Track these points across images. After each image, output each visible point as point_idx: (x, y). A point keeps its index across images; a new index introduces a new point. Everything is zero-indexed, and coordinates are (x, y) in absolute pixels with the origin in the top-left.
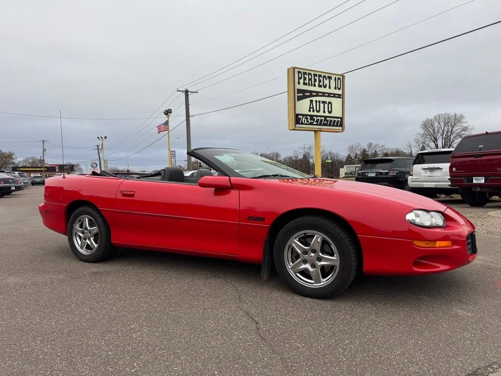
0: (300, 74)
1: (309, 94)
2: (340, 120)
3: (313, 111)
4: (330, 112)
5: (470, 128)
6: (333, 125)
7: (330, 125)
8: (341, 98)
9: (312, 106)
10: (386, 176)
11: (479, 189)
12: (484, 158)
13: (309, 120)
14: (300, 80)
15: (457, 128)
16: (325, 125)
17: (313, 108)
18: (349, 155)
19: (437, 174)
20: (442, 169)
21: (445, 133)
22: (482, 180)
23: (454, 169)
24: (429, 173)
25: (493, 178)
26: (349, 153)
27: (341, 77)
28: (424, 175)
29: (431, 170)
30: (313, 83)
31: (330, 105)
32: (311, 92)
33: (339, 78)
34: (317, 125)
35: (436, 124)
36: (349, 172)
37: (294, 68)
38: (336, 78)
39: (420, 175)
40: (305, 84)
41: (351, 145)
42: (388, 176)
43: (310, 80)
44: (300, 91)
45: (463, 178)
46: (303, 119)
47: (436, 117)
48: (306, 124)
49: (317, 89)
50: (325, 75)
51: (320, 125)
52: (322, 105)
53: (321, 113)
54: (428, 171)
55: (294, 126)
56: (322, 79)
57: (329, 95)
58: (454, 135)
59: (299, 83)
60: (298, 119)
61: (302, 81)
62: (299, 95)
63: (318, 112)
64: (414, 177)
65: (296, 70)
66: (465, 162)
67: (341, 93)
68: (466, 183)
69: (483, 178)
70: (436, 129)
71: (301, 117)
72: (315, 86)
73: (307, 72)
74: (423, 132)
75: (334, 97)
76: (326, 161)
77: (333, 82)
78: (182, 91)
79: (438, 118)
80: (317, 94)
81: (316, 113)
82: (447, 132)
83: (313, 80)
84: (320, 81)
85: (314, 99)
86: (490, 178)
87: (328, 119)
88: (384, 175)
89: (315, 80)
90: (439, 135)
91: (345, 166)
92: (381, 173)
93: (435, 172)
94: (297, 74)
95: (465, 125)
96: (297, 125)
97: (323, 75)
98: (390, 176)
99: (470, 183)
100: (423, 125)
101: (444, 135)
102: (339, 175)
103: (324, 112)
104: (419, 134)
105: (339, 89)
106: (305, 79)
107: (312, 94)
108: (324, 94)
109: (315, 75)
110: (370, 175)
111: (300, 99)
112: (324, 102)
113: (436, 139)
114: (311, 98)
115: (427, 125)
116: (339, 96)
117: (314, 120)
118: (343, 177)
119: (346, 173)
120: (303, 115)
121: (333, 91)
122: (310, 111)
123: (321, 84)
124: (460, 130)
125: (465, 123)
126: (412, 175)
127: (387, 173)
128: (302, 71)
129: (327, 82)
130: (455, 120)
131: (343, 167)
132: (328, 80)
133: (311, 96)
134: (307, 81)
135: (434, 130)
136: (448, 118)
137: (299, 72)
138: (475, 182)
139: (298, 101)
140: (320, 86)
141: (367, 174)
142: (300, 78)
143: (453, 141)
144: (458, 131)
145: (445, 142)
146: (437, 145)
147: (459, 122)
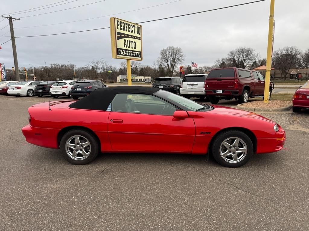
0: (118, 22)
1: (123, 36)
2: (140, 53)
3: (126, 47)
4: (135, 48)
5: (184, 55)
6: (137, 57)
7: (135, 56)
8: (140, 39)
9: (125, 44)
10: (168, 88)
11: (219, 96)
12: (222, 81)
13: (124, 52)
14: (118, 26)
15: (178, 55)
16: (133, 56)
17: (126, 45)
18: (121, 68)
19: (195, 87)
20: (197, 85)
21: (172, 58)
22: (221, 92)
23: (207, 86)
24: (191, 87)
25: (227, 91)
26: (121, 67)
27: (140, 27)
28: (188, 88)
29: (192, 85)
30: (125, 29)
31: (135, 44)
32: (125, 34)
33: (139, 27)
34: (128, 56)
35: (168, 53)
36: (122, 79)
37: (115, 18)
38: (137, 27)
39: (186, 87)
40: (121, 29)
41: (122, 62)
42: (170, 88)
43: (124, 26)
44: (119, 33)
45: (212, 91)
46: (121, 52)
47: (167, 48)
48: (123, 55)
49: (127, 33)
50: (132, 24)
51: (130, 56)
52: (131, 43)
53: (130, 49)
54: (190, 86)
55: (116, 56)
56: (130, 26)
57: (134, 37)
58: (176, 59)
59: (118, 28)
60: (118, 52)
61: (119, 27)
62: (118, 36)
63: (129, 47)
64: (183, 89)
65: (116, 20)
66: (212, 82)
67: (140, 37)
68: (214, 93)
69: (221, 91)
70: (168, 55)
71: (120, 50)
72: (126, 31)
73: (122, 21)
74: (161, 57)
75: (137, 39)
76: (109, 72)
77: (136, 29)
78: (7, 18)
79: (169, 48)
80: (128, 36)
81: (127, 48)
82: (173, 58)
83: (125, 27)
84: (129, 28)
85: (127, 39)
86: (225, 91)
87: (134, 52)
89: (127, 27)
90: (169, 59)
91: (120, 75)
92: (166, 86)
93: (194, 86)
94: (117, 22)
95: (181, 54)
96: (118, 56)
97: (131, 24)
99: (215, 93)
100: (161, 53)
101: (172, 59)
102: (117, 81)
103: (132, 48)
104: (159, 57)
105: (139, 34)
106: (121, 26)
107: (125, 36)
108: (131, 37)
109: (126, 24)
110: (160, 87)
111: (119, 38)
112: (132, 42)
113: (168, 61)
114: (125, 39)
115: (163, 53)
116: (140, 38)
117: (127, 52)
118: (119, 82)
119: (121, 80)
120: (121, 49)
121: (136, 35)
122: (124, 47)
123: (130, 30)
124: (179, 56)
125: (182, 52)
126: (182, 88)
127: (169, 86)
128: (119, 21)
129: (133, 29)
130: (177, 51)
131: (119, 76)
132: (133, 28)
133: (125, 37)
134: (122, 27)
135: (167, 56)
136: (174, 49)
137: (118, 21)
138: (217, 92)
139: (118, 40)
140: (129, 31)
141: (158, 87)
142: (118, 25)
143: (176, 62)
144: (178, 57)
145: (172, 63)
146: (168, 65)
147: (179, 52)
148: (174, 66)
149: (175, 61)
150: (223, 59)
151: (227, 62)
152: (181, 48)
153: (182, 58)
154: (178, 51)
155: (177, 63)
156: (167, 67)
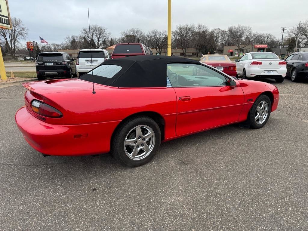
6: (4, 23)
10: (61, 65)
20: (97, 61)
24: (90, 63)
28: (87, 64)
29: (91, 61)
39: (84, 64)
42: (62, 65)
88: (59, 64)
92: (57, 63)
93: (93, 63)
98: (63, 65)
110: (49, 64)
125: (23, 25)
126: (79, 65)
127: (61, 63)
141: (46, 64)
145: (11, 37)
146: (6, 39)
147: (19, 24)
148: (15, 41)
149: (16, 34)
150: (73, 37)
151: (77, 40)
152: (21, 19)
153: (25, 32)
154: (17, 23)
155: (18, 37)
156: (5, 42)
